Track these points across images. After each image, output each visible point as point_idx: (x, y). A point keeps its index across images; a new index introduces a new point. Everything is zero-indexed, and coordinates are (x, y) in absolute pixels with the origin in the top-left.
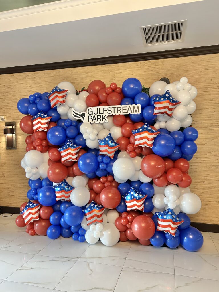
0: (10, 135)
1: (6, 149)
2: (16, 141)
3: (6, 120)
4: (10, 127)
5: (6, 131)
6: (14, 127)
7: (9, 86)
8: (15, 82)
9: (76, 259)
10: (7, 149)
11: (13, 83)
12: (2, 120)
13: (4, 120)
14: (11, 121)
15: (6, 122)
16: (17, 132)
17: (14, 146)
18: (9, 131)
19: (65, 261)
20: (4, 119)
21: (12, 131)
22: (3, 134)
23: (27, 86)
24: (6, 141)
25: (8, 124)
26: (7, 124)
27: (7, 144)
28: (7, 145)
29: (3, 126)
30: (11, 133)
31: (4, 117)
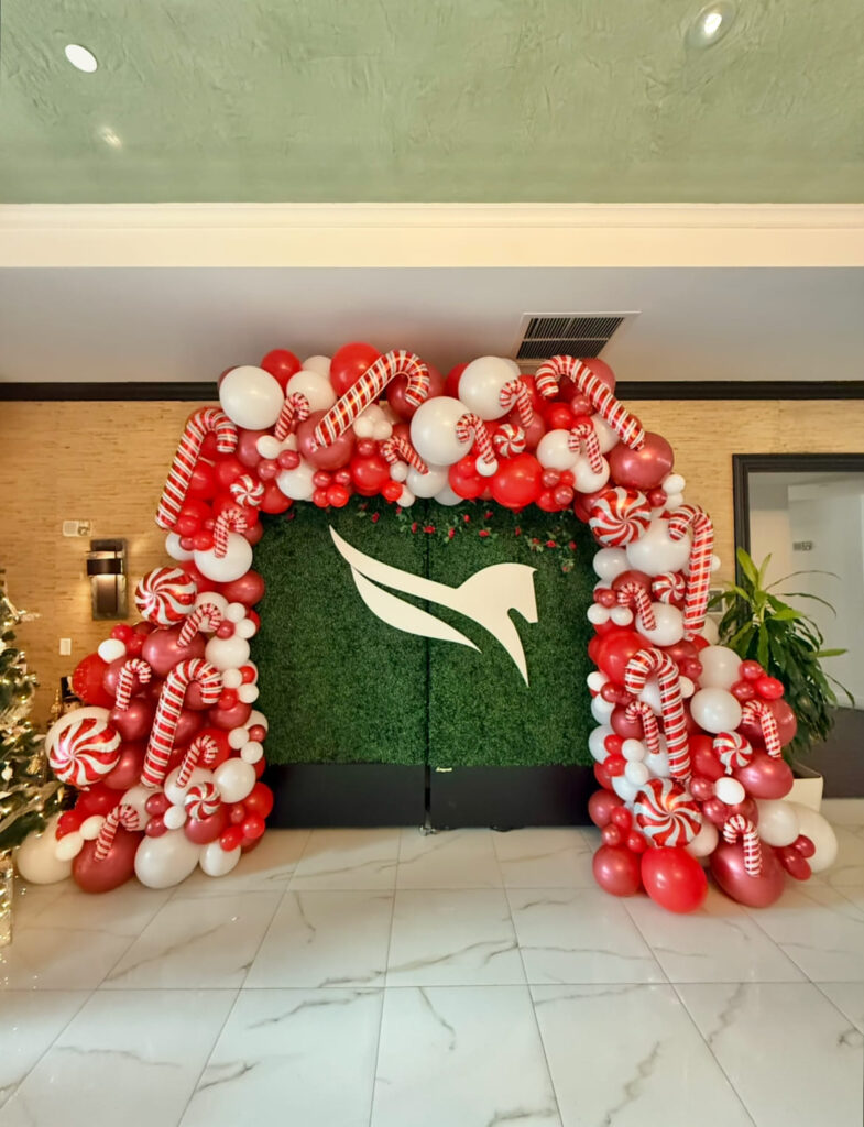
0: (106, 579)
1: (90, 618)
2: (127, 596)
3: (94, 534)
4: (110, 555)
5: (93, 568)
6: (120, 555)
7: (106, 434)
8: (126, 425)
9: (378, 982)
10: (94, 619)
11: (118, 426)
12: (79, 532)
13: (85, 534)
14: (110, 537)
15: (94, 539)
16: (130, 569)
17: (121, 608)
18: (105, 567)
19: (347, 1001)
20: (87, 529)
21: (114, 567)
22: (82, 575)
23: (167, 440)
24: (92, 595)
25: (100, 545)
26: (98, 546)
27: (95, 604)
28: (96, 607)
29: (83, 549)
30: (110, 572)
31: (86, 525)
